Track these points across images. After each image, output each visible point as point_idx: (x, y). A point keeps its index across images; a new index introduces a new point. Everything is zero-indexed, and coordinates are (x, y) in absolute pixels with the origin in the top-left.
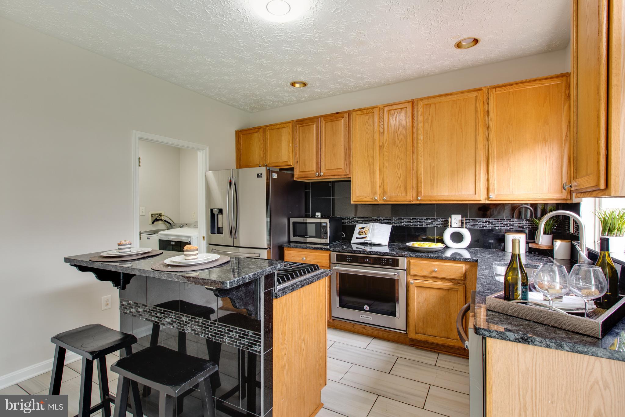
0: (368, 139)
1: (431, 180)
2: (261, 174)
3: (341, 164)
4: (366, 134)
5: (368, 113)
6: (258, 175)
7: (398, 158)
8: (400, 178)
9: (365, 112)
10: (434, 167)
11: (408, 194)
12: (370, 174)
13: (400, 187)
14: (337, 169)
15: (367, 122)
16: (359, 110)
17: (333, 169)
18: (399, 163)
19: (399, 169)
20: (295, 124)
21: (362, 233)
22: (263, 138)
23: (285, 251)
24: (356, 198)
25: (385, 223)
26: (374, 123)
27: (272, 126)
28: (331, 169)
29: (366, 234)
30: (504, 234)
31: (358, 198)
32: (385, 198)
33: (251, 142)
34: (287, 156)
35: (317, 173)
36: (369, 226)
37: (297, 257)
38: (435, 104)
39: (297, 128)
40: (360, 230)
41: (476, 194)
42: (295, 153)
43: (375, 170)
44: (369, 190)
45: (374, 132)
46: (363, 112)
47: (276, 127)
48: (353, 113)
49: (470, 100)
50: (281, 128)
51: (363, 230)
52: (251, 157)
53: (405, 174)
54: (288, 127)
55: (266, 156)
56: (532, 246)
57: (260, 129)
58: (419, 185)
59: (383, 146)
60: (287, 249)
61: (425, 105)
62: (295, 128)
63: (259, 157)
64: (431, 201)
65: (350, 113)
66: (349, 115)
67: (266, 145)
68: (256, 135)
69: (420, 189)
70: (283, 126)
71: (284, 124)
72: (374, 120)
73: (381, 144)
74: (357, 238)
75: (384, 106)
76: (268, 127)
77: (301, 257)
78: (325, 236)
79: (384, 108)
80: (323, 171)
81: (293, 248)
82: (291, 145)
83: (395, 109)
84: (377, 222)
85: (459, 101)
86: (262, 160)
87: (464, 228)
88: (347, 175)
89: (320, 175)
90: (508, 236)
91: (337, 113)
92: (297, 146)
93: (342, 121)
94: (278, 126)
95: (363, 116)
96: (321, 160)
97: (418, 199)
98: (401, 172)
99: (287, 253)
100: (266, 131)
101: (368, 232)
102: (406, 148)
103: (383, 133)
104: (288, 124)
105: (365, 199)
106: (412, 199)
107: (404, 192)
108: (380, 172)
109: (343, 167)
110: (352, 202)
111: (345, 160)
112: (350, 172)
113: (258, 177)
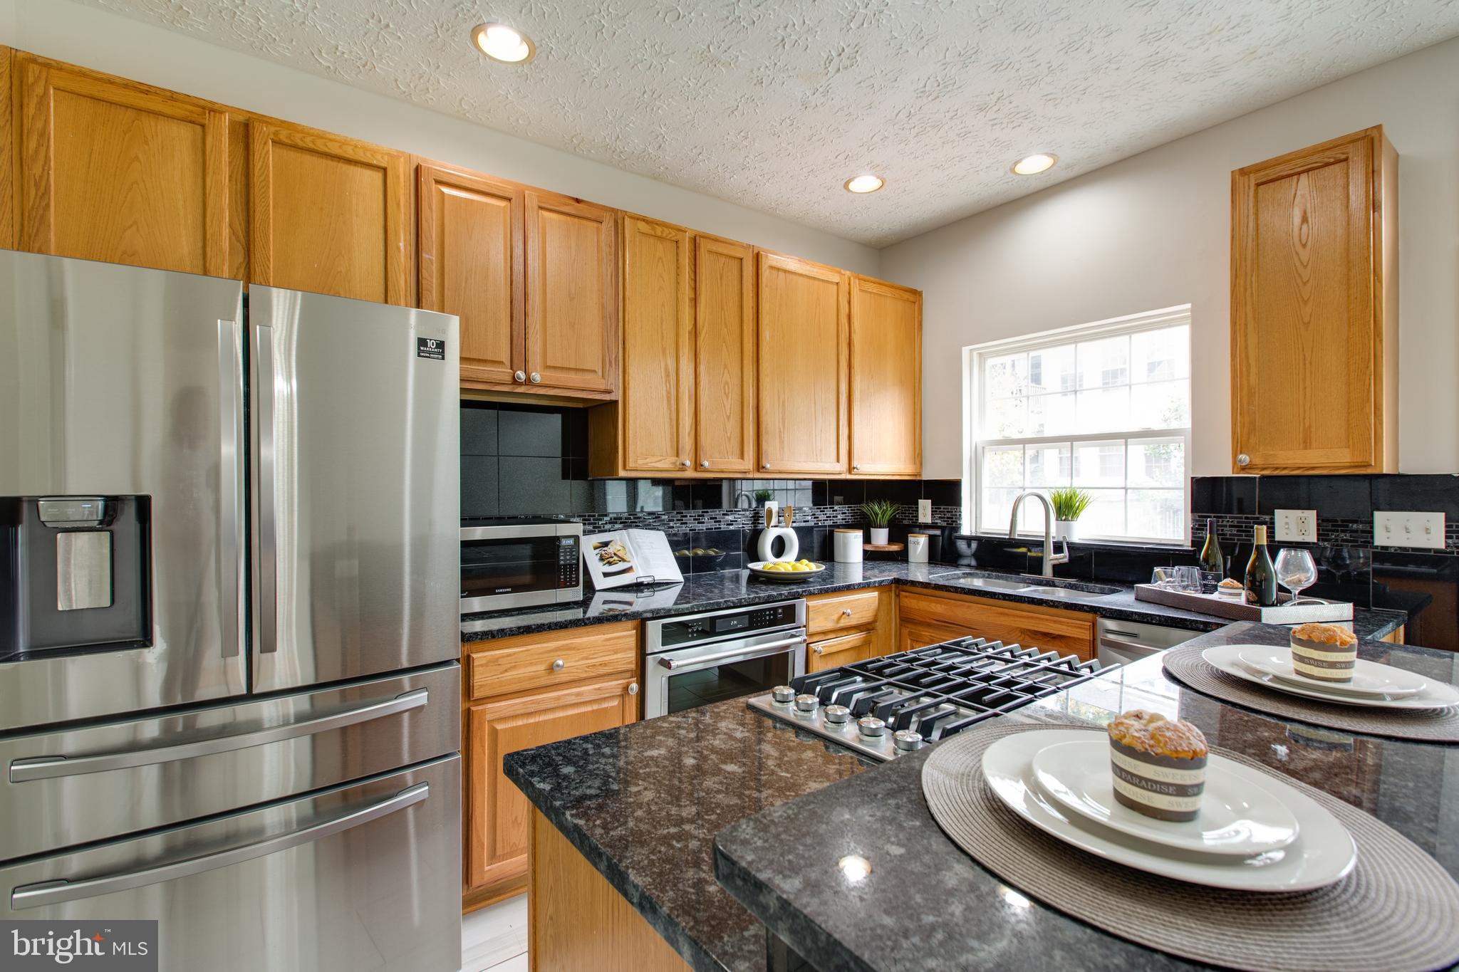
0: (663, 305)
1: (780, 429)
2: (441, 345)
3: (592, 359)
4: (660, 289)
5: (666, 239)
6: (422, 342)
7: (726, 372)
8: (728, 418)
9: (659, 230)
10: (783, 402)
11: (745, 457)
12: (669, 398)
13: (729, 439)
14: (583, 370)
15: (660, 258)
16: (644, 220)
17: (569, 369)
18: (727, 383)
19: (726, 398)
20: (418, 170)
21: (611, 560)
22: (230, 163)
23: (474, 656)
24: (636, 462)
25: (648, 527)
26: (678, 268)
27: (298, 132)
28: (562, 368)
29: (624, 560)
30: (832, 533)
31: (640, 462)
32: (706, 464)
33: (140, 156)
34: (382, 282)
35: (519, 372)
36: (620, 539)
37: (525, 666)
38: (785, 271)
39: (430, 191)
40: (597, 551)
41: (838, 461)
42: (424, 283)
43: (681, 390)
44: (663, 440)
45: (677, 290)
46: (653, 229)
47: (320, 146)
48: (627, 220)
49: (830, 285)
50: (349, 161)
51: (611, 549)
52: (134, 228)
53: (738, 409)
54: (385, 170)
55: (258, 255)
56: (869, 548)
57: (214, 117)
58: (764, 438)
59: (695, 333)
60: (481, 646)
61: (772, 267)
62: (424, 189)
63: (200, 244)
64: (780, 473)
65: (618, 219)
66: (616, 222)
67: (251, 204)
68: (182, 135)
69: (764, 446)
70: (362, 154)
71: (366, 149)
72: (677, 260)
73: (691, 326)
74: (606, 575)
75: (700, 237)
76: (273, 129)
77: (541, 663)
78: (571, 578)
79: (698, 241)
80: (538, 368)
81: (513, 635)
82: (402, 245)
83: (721, 254)
84: (630, 527)
85: (816, 282)
86: (227, 265)
87: (787, 526)
88: (609, 392)
89: (528, 381)
90: (839, 535)
91: (578, 201)
92: (430, 256)
93: (598, 230)
94: (329, 144)
95: (652, 240)
96: (531, 331)
97: (763, 467)
98: (731, 404)
99: (484, 662)
100: (251, 141)
101: (628, 554)
102: (740, 350)
103: (695, 301)
104: (386, 158)
105: (660, 465)
106: (751, 468)
107: (737, 450)
108: (690, 397)
109: (598, 367)
110: (621, 474)
111: (606, 347)
112: (617, 386)
113: (423, 351)
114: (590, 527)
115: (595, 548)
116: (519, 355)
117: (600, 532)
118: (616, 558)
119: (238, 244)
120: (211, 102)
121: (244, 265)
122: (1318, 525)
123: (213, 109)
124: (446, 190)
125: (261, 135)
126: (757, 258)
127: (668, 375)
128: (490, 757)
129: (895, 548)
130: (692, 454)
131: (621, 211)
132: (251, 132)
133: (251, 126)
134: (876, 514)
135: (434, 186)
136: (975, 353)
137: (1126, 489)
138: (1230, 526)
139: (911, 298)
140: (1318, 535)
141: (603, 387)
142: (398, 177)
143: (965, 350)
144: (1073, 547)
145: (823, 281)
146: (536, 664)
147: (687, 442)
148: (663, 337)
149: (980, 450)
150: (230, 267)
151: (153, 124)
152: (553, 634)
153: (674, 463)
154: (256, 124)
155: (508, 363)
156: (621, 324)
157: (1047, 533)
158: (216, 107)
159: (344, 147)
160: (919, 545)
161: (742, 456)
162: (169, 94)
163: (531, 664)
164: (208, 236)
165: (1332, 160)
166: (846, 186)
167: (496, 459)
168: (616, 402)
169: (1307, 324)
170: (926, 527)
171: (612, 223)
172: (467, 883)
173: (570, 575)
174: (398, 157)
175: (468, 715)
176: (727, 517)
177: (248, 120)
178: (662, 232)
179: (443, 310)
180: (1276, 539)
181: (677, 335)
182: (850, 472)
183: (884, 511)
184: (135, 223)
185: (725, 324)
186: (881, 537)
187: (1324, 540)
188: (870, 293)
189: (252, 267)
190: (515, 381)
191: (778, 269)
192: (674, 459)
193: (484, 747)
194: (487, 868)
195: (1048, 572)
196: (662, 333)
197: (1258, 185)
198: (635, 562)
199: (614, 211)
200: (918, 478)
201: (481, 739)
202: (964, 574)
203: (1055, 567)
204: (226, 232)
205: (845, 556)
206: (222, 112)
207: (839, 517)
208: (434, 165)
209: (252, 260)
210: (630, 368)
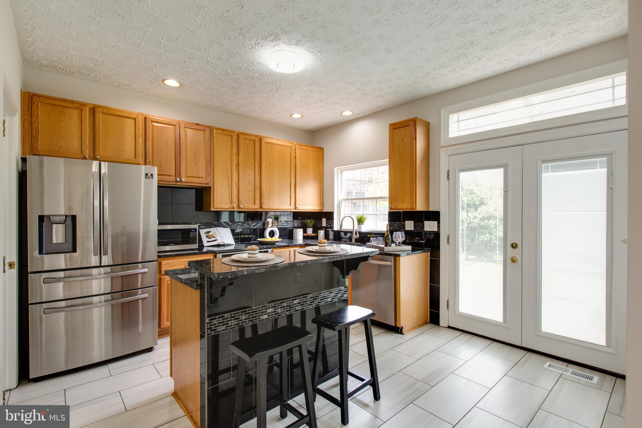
0: (227, 156)
1: (269, 195)
2: (152, 175)
3: (202, 173)
4: (225, 151)
5: (228, 135)
6: (147, 174)
7: (249, 177)
8: (250, 192)
9: (225, 132)
10: (270, 186)
11: (256, 204)
12: (229, 186)
13: (250, 198)
14: (199, 177)
15: (226, 141)
16: (220, 129)
17: (194, 177)
18: (249, 180)
19: (250, 185)
20: (145, 118)
21: (210, 237)
22: (89, 119)
23: (162, 262)
24: (217, 206)
25: (224, 227)
26: (232, 144)
27: (109, 110)
28: (192, 177)
29: (214, 237)
30: (292, 230)
31: (219, 206)
32: (241, 206)
33: (64, 120)
34: (134, 152)
35: (178, 178)
36: (213, 231)
37: (178, 265)
38: (271, 143)
39: (149, 125)
40: (206, 234)
41: (290, 205)
42: (147, 152)
43: (233, 183)
44: (227, 199)
45: (232, 151)
46: (223, 132)
47: (116, 113)
48: (214, 130)
49: (288, 148)
50: (124, 117)
51: (210, 234)
52: (62, 140)
53: (253, 189)
54: (135, 119)
55: (97, 146)
56: (305, 235)
57: (85, 107)
58: (263, 198)
59: (238, 165)
60: (164, 259)
61: (266, 142)
62: (147, 124)
63: (80, 144)
64: (269, 209)
65: (211, 129)
66: (211, 131)
67: (95, 131)
68: (75, 113)
69: (263, 200)
70: (128, 115)
71: (129, 113)
72: (232, 141)
73: (237, 162)
74: (208, 242)
75: (240, 134)
76: (101, 109)
77: (183, 265)
78: (194, 241)
79: (239, 135)
80: (184, 177)
81: (174, 256)
82: (140, 141)
83: (247, 139)
84: (218, 227)
85: (283, 147)
86: (88, 149)
87: (275, 227)
88: (208, 184)
89: (181, 181)
90: (295, 230)
91: (198, 124)
92: (149, 144)
93: (204, 134)
94: (118, 112)
95: (223, 135)
96: (182, 165)
97: (262, 207)
98: (251, 188)
99: (165, 264)
100: (95, 113)
101: (216, 235)
102: (254, 169)
103: (238, 154)
104: (136, 115)
105: (225, 207)
106: (258, 208)
107: (253, 202)
108: (236, 185)
109: (204, 176)
110: (212, 209)
111: (207, 170)
112: (211, 182)
113: (147, 177)
114: (204, 227)
115: (205, 233)
116: (178, 173)
117: (207, 228)
118: (212, 237)
119: (91, 143)
120: (83, 102)
121: (93, 149)
122: (414, 225)
123: (84, 105)
124: (155, 124)
125: (98, 111)
126: (261, 140)
127: (228, 178)
128: (167, 291)
129: (314, 235)
130: (237, 203)
131: (212, 127)
132: (95, 111)
133: (95, 109)
134: (308, 223)
135: (150, 122)
136: (339, 170)
137: (376, 215)
138: (396, 226)
139: (319, 150)
140: (414, 228)
141: (206, 182)
142: (139, 121)
143: (336, 169)
144: (360, 233)
145: (285, 146)
146: (181, 265)
147: (235, 200)
148: (226, 166)
149: (340, 202)
150: (89, 150)
151: (67, 110)
152: (187, 257)
153: (230, 206)
154: (97, 108)
155: (174, 175)
156: (212, 162)
157: (353, 229)
158: (85, 104)
159: (123, 113)
160: (321, 233)
161: (255, 204)
162: (71, 101)
163: (180, 265)
164: (83, 141)
165: (407, 125)
166: (291, 116)
167: (171, 205)
168: (211, 187)
169: (403, 169)
170: (324, 227)
171: (209, 131)
172: (160, 327)
173: (194, 240)
174: (139, 115)
175: (160, 279)
176: (253, 224)
177: (94, 107)
178: (226, 133)
179: (153, 165)
180: (406, 229)
181: (232, 165)
182: (295, 209)
183: (310, 222)
184: (62, 138)
185: (249, 161)
186: (310, 231)
187: (415, 229)
188: (304, 149)
189: (95, 149)
190: (176, 181)
191: (268, 143)
192: (230, 205)
193: (165, 288)
194: (166, 323)
195: (353, 241)
196: (226, 165)
197: (394, 129)
198: (218, 238)
199: (210, 127)
200: (322, 211)
201: (164, 286)
202: (331, 242)
203: (356, 239)
204: (88, 139)
205: (296, 237)
206: (87, 105)
207: (296, 224)
208: (151, 116)
209: (95, 148)
210: (215, 177)
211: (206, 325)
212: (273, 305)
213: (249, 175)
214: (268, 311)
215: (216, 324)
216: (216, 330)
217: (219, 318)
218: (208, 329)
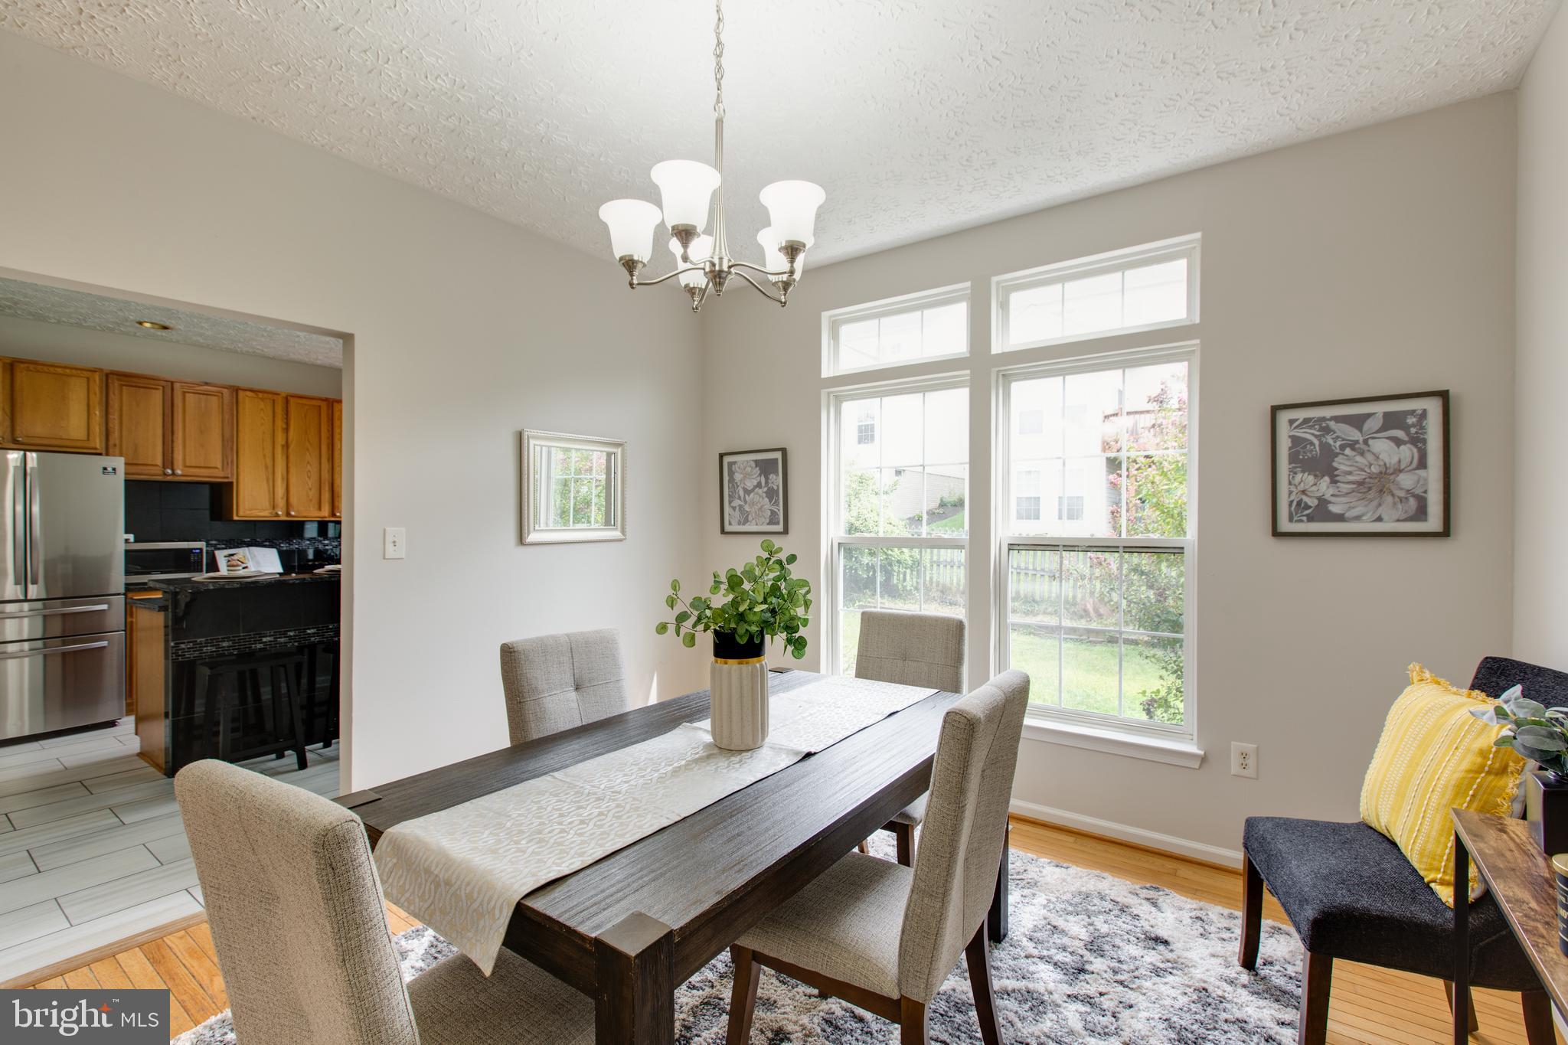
0: (264, 433)
2: (114, 470)
3: (216, 460)
4: (261, 425)
5: (266, 398)
6: (105, 469)
7: (308, 465)
8: (310, 489)
9: (261, 395)
12: (268, 481)
13: (311, 501)
14: (209, 468)
15: (261, 409)
16: (251, 390)
17: (200, 467)
18: (309, 471)
19: (310, 479)
20: (108, 375)
21: (235, 563)
24: (244, 512)
25: (265, 546)
26: (274, 413)
27: (39, 365)
28: (196, 467)
29: (243, 563)
31: (248, 512)
32: (294, 513)
35: (167, 469)
36: (242, 552)
39: (115, 386)
40: (226, 558)
42: (111, 429)
43: (276, 476)
44: (265, 502)
45: (274, 425)
46: (257, 395)
47: (53, 369)
48: (241, 391)
51: (235, 557)
54: (89, 378)
55: (18, 421)
58: (336, 499)
59: (286, 446)
62: (111, 385)
65: (236, 390)
66: (233, 393)
67: (14, 400)
69: (336, 503)
70: (74, 372)
71: (77, 370)
72: (274, 409)
73: (284, 443)
75: (291, 396)
76: (26, 364)
79: (289, 398)
80: (180, 467)
82: (98, 412)
83: (305, 404)
84: (251, 546)
88: (227, 478)
89: (173, 474)
92: (114, 417)
93: (220, 398)
95: (256, 399)
96: (176, 449)
97: (335, 514)
98: (312, 483)
100: (14, 370)
101: (246, 560)
103: (287, 430)
104: (88, 373)
105: (261, 514)
106: (327, 515)
107: (317, 506)
108: (283, 479)
109: (219, 466)
110: (236, 518)
111: (224, 456)
112: (232, 474)
113: (106, 473)
114: (223, 546)
115: (225, 557)
116: (168, 461)
117: (229, 548)
118: (238, 562)
119: (8, 417)
121: (12, 425)
125: (19, 366)
126: (331, 405)
127: (267, 468)
130: (285, 509)
131: (238, 386)
132: (14, 367)
133: (14, 365)
135: (117, 383)
141: (222, 475)
142: (96, 381)
147: (281, 502)
148: (263, 449)
153: (271, 513)
154: (17, 362)
155: (160, 467)
156: (235, 443)
161: (320, 509)
167: (159, 510)
168: (232, 483)
171: (230, 393)
174: (97, 371)
176: (322, 541)
177: (13, 361)
178: (264, 395)
181: (274, 448)
185: (308, 441)
189: (15, 427)
190: (165, 474)
192: (271, 511)
196: (263, 447)
198: (250, 564)
199: (232, 387)
210: (241, 467)
211: (170, 649)
212: (272, 634)
213: (308, 463)
214: (264, 640)
215: (184, 649)
216: (184, 655)
217: (188, 642)
218: (173, 654)
